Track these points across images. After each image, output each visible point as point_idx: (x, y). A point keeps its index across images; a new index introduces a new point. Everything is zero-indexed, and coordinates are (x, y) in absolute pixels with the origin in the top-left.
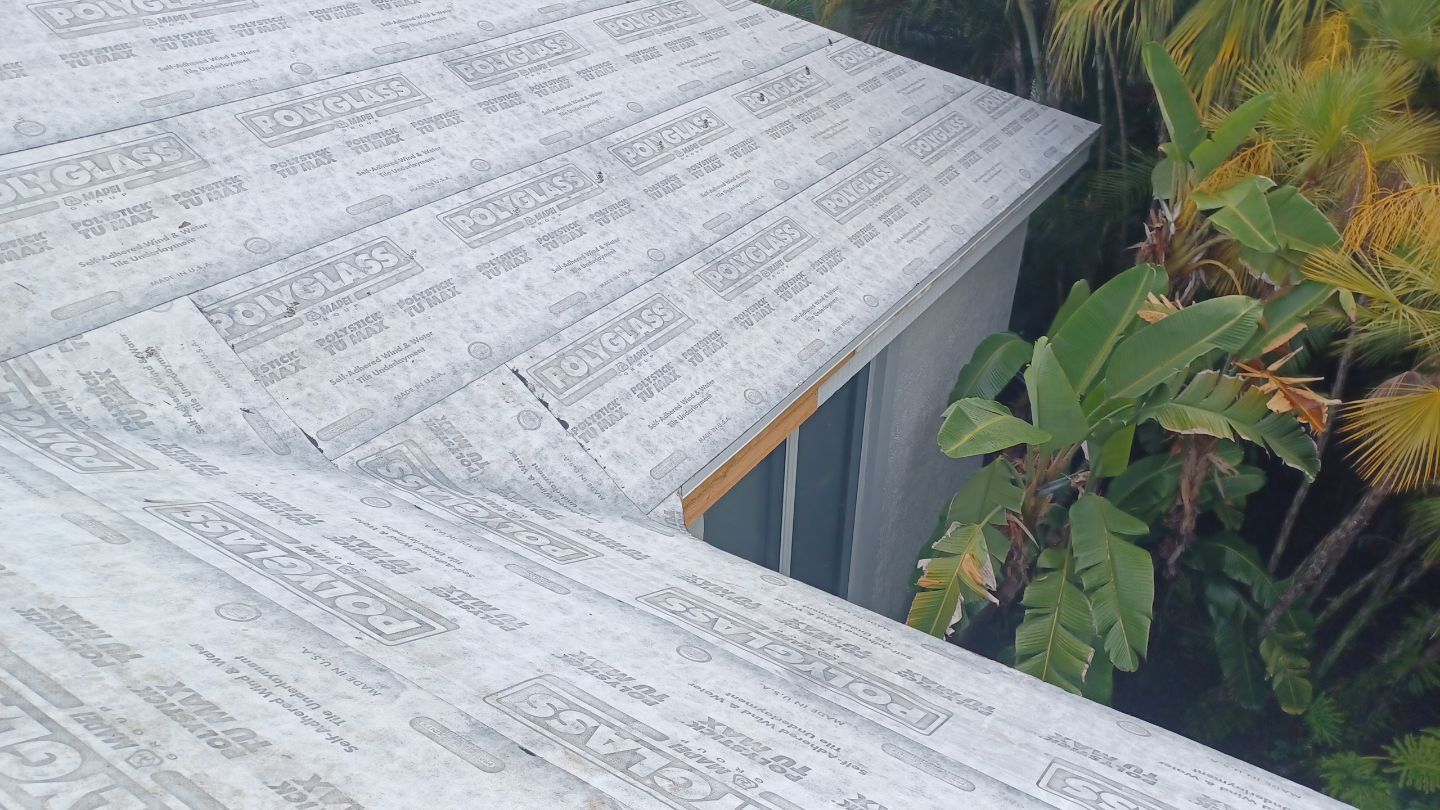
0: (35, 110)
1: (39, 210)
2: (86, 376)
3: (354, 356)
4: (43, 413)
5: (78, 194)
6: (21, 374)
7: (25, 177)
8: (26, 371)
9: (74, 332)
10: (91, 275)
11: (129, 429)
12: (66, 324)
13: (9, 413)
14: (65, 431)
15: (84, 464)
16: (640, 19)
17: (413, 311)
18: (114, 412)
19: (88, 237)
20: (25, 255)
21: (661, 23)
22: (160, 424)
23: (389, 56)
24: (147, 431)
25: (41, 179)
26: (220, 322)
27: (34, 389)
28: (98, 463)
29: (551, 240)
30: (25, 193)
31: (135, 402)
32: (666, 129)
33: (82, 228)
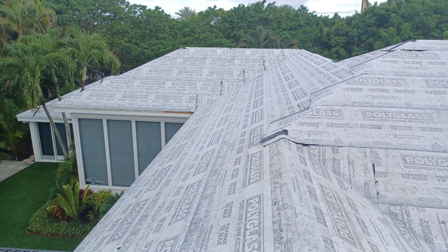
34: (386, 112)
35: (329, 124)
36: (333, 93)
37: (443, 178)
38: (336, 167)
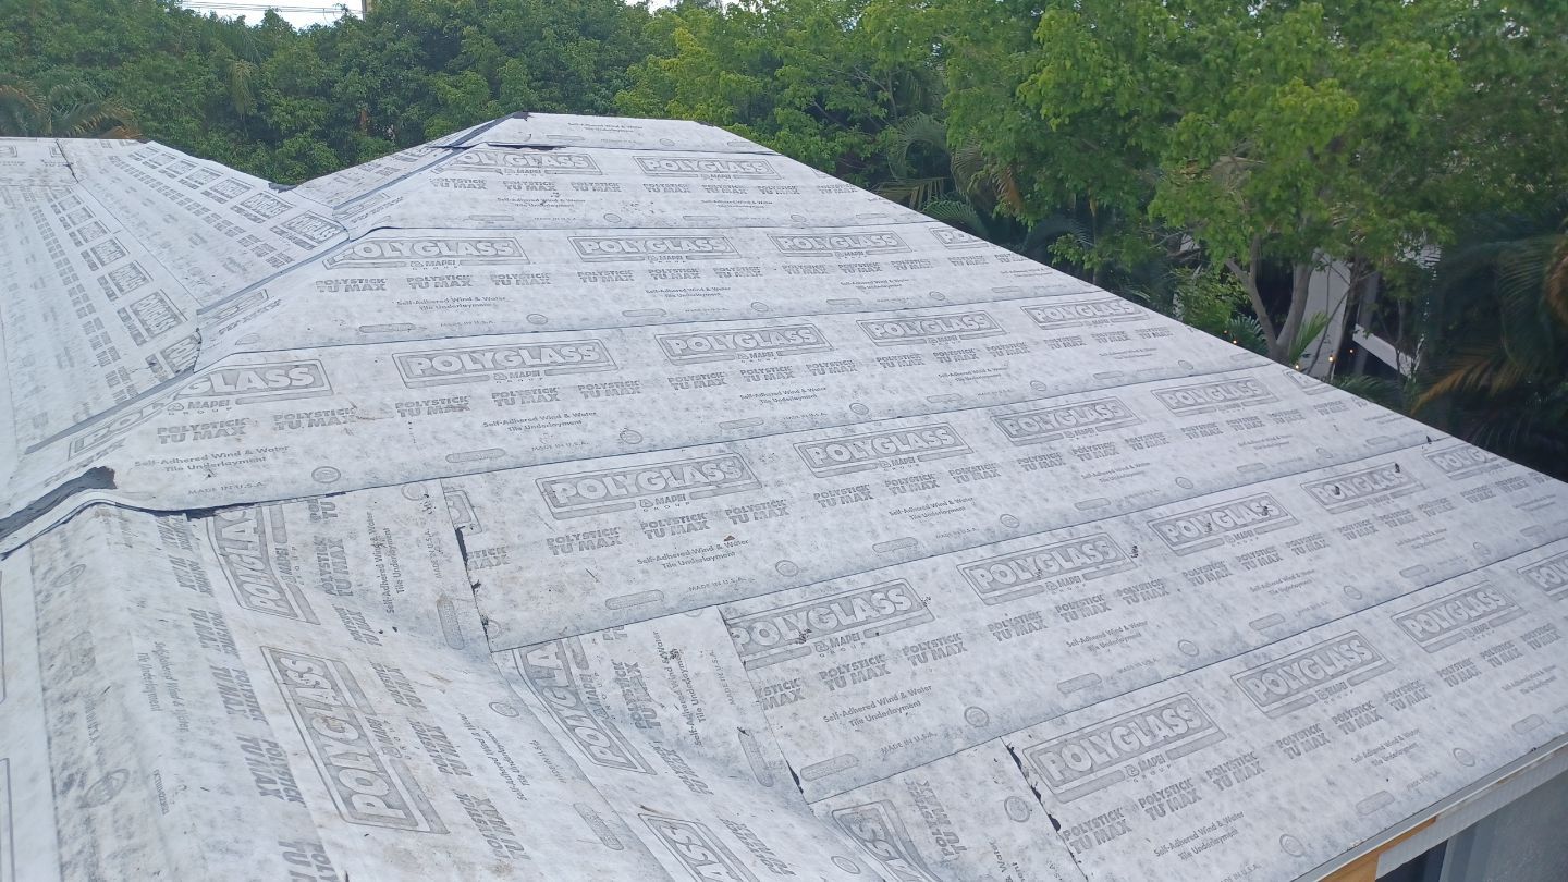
0: (639, 422)
1: (618, 509)
2: (617, 667)
3: (851, 696)
4: (576, 694)
5: (652, 498)
6: (569, 654)
7: (616, 478)
8: (573, 651)
9: (618, 623)
10: (644, 572)
11: (639, 726)
12: (614, 614)
13: (550, 688)
14: (589, 716)
15: (599, 755)
16: (1202, 393)
17: (916, 660)
18: (631, 706)
19: (650, 537)
20: (599, 546)
21: (1225, 399)
22: (666, 727)
23: (940, 406)
24: (654, 732)
25: (629, 481)
26: (738, 636)
27: (575, 670)
28: (609, 756)
29: (1070, 610)
30: (614, 491)
31: (650, 700)
32: (1217, 510)
33: (648, 528)
34: (473, 352)
35: (283, 420)
36: (282, 304)
37: (658, 528)
38: (331, 570)
